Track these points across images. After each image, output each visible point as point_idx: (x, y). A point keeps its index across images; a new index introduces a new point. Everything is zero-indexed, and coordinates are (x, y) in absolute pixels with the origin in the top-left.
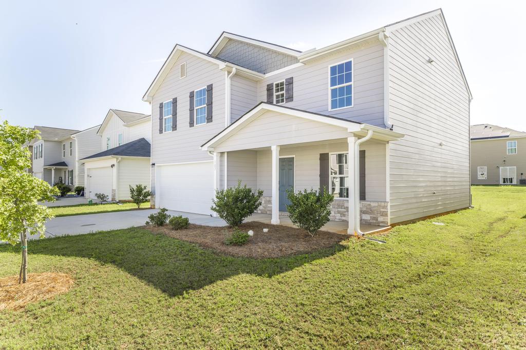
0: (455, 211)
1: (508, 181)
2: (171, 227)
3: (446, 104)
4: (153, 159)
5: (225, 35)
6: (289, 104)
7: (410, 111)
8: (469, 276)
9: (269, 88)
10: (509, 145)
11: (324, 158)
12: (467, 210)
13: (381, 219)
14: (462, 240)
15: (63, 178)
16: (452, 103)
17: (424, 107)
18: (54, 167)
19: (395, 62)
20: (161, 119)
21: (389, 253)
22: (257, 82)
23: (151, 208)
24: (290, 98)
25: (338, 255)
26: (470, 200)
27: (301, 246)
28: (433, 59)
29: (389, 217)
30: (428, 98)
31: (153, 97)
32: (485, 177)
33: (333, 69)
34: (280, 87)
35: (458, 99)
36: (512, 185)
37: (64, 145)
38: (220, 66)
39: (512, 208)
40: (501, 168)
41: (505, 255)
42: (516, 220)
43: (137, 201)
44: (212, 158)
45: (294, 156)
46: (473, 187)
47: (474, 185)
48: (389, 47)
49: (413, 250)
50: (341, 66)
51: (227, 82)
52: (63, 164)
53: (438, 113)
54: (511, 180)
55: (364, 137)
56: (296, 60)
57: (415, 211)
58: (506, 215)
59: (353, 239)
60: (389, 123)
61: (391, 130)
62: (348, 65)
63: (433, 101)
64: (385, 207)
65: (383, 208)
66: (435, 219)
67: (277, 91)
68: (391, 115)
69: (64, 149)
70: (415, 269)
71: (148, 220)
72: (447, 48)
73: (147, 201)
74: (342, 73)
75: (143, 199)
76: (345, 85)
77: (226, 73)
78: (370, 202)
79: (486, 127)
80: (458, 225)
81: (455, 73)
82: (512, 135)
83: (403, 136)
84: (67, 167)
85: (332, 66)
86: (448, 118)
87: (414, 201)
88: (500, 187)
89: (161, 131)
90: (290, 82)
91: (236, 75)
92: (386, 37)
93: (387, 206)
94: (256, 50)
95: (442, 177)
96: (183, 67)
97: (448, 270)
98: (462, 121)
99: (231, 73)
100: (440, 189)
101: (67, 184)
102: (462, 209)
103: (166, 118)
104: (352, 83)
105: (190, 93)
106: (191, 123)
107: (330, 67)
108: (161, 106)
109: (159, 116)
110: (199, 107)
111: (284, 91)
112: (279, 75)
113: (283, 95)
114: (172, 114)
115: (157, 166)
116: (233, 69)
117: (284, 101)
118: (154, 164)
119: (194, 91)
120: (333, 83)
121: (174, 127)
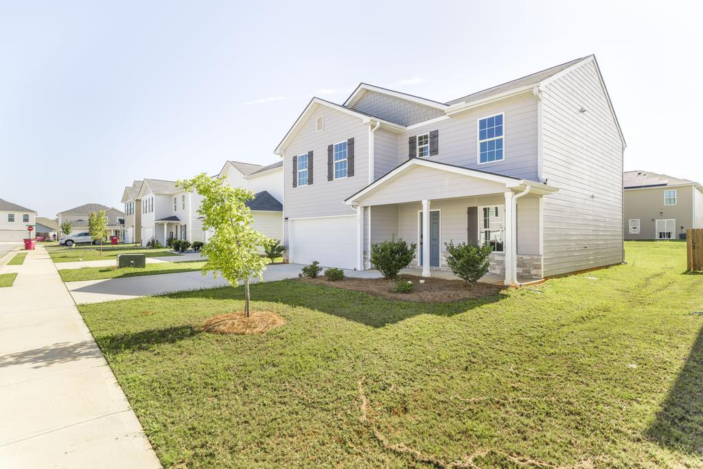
0: (607, 267)
1: (664, 236)
2: (327, 278)
3: (597, 153)
4: (285, 213)
5: (362, 86)
6: (434, 158)
7: (562, 163)
8: (630, 318)
9: (412, 141)
10: (666, 194)
11: (472, 212)
12: (620, 266)
13: (533, 272)
14: (617, 292)
15: (174, 234)
16: (605, 153)
17: (577, 158)
18: (167, 222)
19: (549, 116)
20: (295, 172)
21: (550, 301)
22: (398, 134)
23: (283, 263)
24: (434, 151)
25: (501, 301)
26: (623, 255)
27: (467, 294)
28: (585, 108)
29: (543, 270)
30: (580, 149)
31: (285, 151)
32: (638, 231)
33: (482, 123)
34: (423, 139)
35: (610, 148)
36: (670, 240)
37: (175, 199)
38: (364, 120)
39: (670, 264)
40: (657, 221)
41: (664, 304)
42: (674, 275)
43: (271, 256)
44: (356, 212)
45: (439, 210)
46: (625, 242)
47: (628, 240)
48: (544, 101)
49: (571, 300)
50: (491, 120)
51: (371, 135)
52: (175, 218)
53: (590, 164)
54: (669, 235)
55: (522, 192)
56: (442, 113)
57: (568, 265)
58: (663, 271)
59: (513, 290)
60: (543, 176)
61: (546, 184)
62: (499, 119)
63: (585, 152)
64: (539, 260)
65: (537, 261)
66: (587, 274)
67: (421, 144)
68: (545, 169)
69: (175, 202)
70: (577, 313)
71: (301, 272)
72: (600, 95)
73: (281, 256)
74: (491, 127)
75: (277, 254)
76: (495, 138)
77: (370, 127)
78: (523, 255)
79: (640, 174)
80: (612, 279)
81: (608, 120)
82: (670, 183)
83: (557, 189)
84: (178, 222)
85: (481, 119)
86: (600, 169)
87: (566, 254)
88: (656, 242)
89: (295, 185)
90: (435, 135)
91: (380, 129)
92: (540, 91)
93: (540, 259)
94: (397, 102)
95: (593, 230)
96: (319, 120)
97: (610, 315)
98: (614, 171)
99: (374, 127)
100: (591, 243)
101: (179, 239)
102: (614, 265)
103: (301, 172)
104: (503, 137)
105: (329, 147)
106: (330, 177)
107: (478, 120)
108: (295, 160)
109: (292, 170)
110: (339, 161)
111: (429, 144)
112: (422, 128)
113: (427, 148)
114: (307, 168)
115: (290, 221)
116: (377, 123)
117: (428, 154)
118: (287, 218)
119: (333, 145)
120: (482, 136)
121: (310, 181)
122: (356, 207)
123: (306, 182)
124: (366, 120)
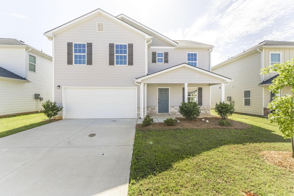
4: (58, 82)
20: (70, 54)
24: (167, 62)
31: (55, 35)
33: (189, 55)
38: (146, 36)
51: (146, 46)
64: (210, 108)
74: (192, 57)
76: (194, 62)
89: (69, 63)
90: (166, 54)
96: (100, 25)
103: (77, 55)
104: (197, 62)
105: (110, 44)
106: (111, 63)
107: (187, 53)
108: (70, 45)
109: (66, 51)
110: (119, 55)
111: (163, 58)
112: (160, 49)
113: (162, 59)
114: (85, 53)
115: (64, 88)
116: (151, 41)
117: (162, 62)
118: (59, 86)
119: (114, 44)
120: (189, 60)
121: (90, 62)
122: (140, 83)
123: (84, 63)
124: (148, 37)
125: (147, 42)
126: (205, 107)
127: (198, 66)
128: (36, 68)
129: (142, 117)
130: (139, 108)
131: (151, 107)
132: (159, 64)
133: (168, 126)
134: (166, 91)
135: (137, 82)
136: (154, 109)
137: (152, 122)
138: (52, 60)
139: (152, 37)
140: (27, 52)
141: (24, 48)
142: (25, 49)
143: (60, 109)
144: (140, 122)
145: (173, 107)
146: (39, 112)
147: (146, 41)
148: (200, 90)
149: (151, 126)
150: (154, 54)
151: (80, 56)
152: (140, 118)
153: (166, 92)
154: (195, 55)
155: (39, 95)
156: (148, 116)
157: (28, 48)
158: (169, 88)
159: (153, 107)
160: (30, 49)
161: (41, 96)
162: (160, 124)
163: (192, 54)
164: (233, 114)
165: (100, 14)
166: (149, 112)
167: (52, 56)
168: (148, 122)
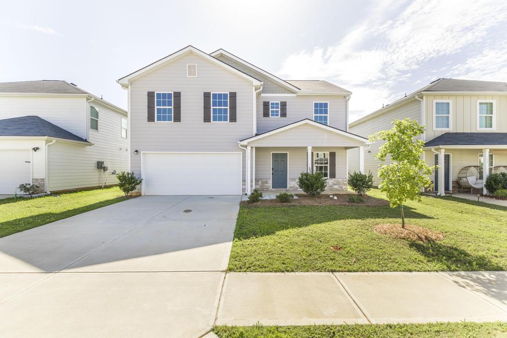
4: (133, 145)
20: (151, 107)
24: (285, 115)
33: (316, 105)
34: (275, 105)
51: (255, 95)
56: (293, 92)
65: (345, 182)
67: (272, 108)
74: (321, 108)
76: (323, 115)
78: (338, 179)
89: (151, 120)
90: (284, 104)
96: (192, 67)
103: (161, 109)
104: (328, 115)
105: (204, 93)
106: (207, 119)
107: (314, 102)
108: (151, 95)
109: (146, 104)
110: (218, 107)
111: (279, 110)
112: (275, 98)
113: (277, 111)
114: (171, 106)
115: (143, 153)
116: (262, 87)
117: (278, 116)
118: (137, 151)
119: (210, 93)
120: (316, 112)
121: (177, 119)
122: (246, 146)
123: (170, 119)
124: (256, 83)
125: (256, 90)
126: (340, 180)
127: (330, 124)
128: (99, 124)
129: (249, 193)
130: (244, 181)
131: (261, 179)
132: (274, 119)
133: (281, 202)
134: (283, 157)
135: (241, 146)
136: (266, 182)
137: (260, 198)
138: (127, 116)
139: (262, 83)
140: (89, 102)
141: (84, 97)
142: (85, 99)
143: (138, 182)
144: (246, 199)
145: (293, 180)
146: (103, 187)
147: (254, 88)
148: (333, 155)
149: (259, 203)
150: (266, 105)
151: (165, 110)
152: (246, 194)
153: (283, 159)
154: (326, 105)
155: (103, 163)
156: (256, 191)
157: (89, 98)
158: (288, 152)
159: (265, 180)
160: (93, 99)
161: (105, 165)
162: (271, 201)
163: (321, 104)
164: (371, 189)
165: (191, 52)
166: (258, 187)
167: (127, 111)
168: (255, 197)
